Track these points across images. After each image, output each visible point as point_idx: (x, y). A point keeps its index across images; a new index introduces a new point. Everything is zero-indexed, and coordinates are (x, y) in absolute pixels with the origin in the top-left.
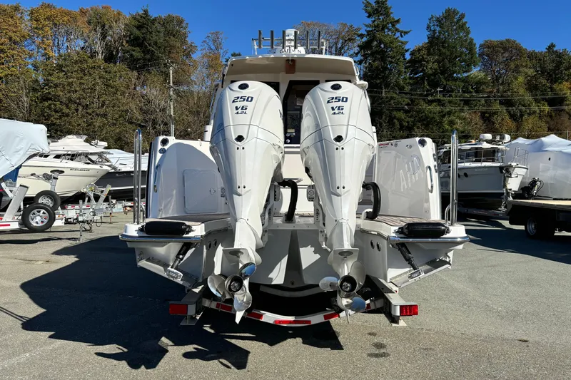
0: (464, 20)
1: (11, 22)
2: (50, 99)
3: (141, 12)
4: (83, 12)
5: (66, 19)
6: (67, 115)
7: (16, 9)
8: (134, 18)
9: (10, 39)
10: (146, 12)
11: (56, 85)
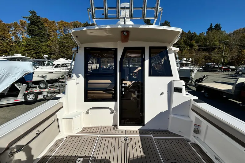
0: (170, 24)
1: (53, 26)
2: (63, 46)
3: (86, 22)
4: (71, 23)
5: (66, 25)
6: (68, 50)
7: (54, 22)
8: (84, 24)
9: (53, 30)
10: (87, 22)
11: (65, 43)
